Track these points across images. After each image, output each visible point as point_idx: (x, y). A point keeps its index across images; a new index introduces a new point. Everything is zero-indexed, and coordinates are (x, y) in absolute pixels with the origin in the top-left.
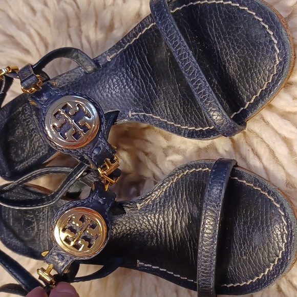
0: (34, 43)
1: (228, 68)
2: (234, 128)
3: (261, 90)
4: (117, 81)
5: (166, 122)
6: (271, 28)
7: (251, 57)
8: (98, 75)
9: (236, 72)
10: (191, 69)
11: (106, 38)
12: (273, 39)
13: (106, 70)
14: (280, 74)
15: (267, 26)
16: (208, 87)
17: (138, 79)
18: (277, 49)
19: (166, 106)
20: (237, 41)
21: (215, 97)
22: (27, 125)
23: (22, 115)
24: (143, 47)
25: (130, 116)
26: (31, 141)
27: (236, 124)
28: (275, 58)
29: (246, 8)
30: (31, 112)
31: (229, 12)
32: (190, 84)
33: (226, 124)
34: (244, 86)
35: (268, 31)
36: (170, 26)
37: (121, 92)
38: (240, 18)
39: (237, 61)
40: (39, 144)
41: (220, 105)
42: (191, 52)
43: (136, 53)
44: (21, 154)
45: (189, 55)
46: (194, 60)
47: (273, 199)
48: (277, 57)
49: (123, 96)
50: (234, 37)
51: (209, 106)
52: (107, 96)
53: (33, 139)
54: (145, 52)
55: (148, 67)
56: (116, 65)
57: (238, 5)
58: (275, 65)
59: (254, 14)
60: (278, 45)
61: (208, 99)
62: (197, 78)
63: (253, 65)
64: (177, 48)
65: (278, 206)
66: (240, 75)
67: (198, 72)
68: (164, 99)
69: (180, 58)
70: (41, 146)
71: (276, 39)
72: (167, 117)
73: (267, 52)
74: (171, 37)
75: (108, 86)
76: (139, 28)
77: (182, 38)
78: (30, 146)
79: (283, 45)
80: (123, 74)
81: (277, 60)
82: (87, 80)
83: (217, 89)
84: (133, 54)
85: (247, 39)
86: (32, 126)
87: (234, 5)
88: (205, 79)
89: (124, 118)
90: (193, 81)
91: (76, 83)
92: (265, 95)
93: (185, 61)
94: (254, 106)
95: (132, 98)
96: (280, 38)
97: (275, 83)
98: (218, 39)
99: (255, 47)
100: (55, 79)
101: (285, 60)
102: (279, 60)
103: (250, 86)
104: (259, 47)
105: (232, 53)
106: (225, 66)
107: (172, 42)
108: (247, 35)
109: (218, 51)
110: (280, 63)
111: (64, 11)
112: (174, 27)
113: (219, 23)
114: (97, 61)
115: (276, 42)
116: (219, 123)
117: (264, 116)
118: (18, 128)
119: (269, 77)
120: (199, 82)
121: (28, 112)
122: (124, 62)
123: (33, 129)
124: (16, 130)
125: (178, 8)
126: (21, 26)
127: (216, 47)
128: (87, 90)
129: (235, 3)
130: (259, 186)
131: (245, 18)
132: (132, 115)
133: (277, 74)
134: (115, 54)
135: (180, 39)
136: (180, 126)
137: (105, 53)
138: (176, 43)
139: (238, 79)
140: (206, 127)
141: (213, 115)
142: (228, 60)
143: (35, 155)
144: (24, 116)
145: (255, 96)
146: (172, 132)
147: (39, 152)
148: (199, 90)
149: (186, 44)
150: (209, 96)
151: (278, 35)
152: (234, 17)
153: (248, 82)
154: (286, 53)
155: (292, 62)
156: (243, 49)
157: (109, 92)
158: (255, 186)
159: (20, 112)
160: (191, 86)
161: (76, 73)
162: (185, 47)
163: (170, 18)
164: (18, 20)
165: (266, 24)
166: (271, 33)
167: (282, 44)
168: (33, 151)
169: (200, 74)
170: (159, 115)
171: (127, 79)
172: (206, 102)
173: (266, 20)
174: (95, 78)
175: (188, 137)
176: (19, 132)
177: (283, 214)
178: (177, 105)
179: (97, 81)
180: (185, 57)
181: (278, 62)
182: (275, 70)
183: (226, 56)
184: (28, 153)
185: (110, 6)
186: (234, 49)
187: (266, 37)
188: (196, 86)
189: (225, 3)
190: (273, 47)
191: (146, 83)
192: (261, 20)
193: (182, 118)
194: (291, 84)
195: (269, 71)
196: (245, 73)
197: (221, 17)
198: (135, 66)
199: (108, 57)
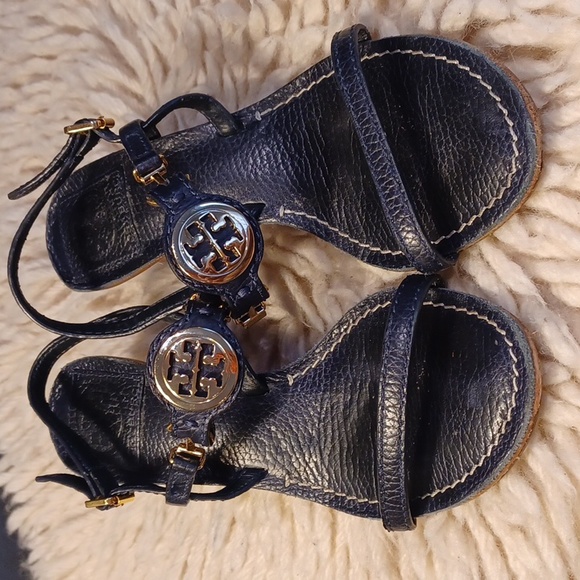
0: (147, 63)
1: (441, 166)
2: (435, 261)
3: (485, 208)
4: (267, 154)
5: (336, 233)
6: (511, 115)
7: (477, 156)
8: (238, 141)
9: (451, 174)
10: (382, 160)
11: (262, 80)
12: (512, 133)
13: (252, 135)
14: (515, 189)
15: (505, 111)
16: (403, 193)
17: (301, 156)
18: (515, 149)
19: (339, 207)
20: (458, 126)
21: (411, 210)
22: (115, 205)
23: (109, 188)
24: (316, 105)
25: (281, 215)
26: (118, 234)
27: (440, 256)
28: (510, 164)
29: (479, 77)
30: (124, 186)
31: (454, 76)
32: (376, 184)
33: (424, 255)
34: (462, 199)
35: (507, 118)
36: (358, 87)
37: (272, 174)
38: (468, 90)
39: (455, 156)
40: (131, 239)
41: (417, 224)
42: (384, 134)
43: (304, 114)
44: (101, 250)
45: (380, 138)
46: (387, 147)
47: (495, 325)
48: (513, 162)
49: (274, 180)
50: (455, 118)
51: (402, 223)
52: (249, 176)
53: (122, 230)
54: (318, 115)
55: (319, 139)
56: (268, 129)
57: (468, 69)
58: (510, 175)
59: (490, 88)
60: (518, 143)
61: (401, 212)
62: (389, 176)
63: (477, 168)
64: (364, 124)
65: (504, 333)
66: (458, 179)
67: (391, 167)
68: (339, 195)
69: (367, 140)
70: (134, 243)
71: (516, 134)
72: (339, 225)
73: (501, 152)
74: (357, 105)
75: (251, 161)
76: (313, 74)
77: (373, 109)
78: (117, 240)
79: (526, 146)
80: (277, 144)
81: (514, 166)
82: (219, 147)
83: (421, 194)
84: (298, 114)
85: (474, 126)
86: (122, 209)
87: (461, 67)
88: (400, 180)
89: (271, 216)
90: (382, 180)
91: (201, 148)
92: (490, 217)
93: (374, 146)
94: (471, 232)
95: (287, 185)
96: (522, 134)
97: (506, 201)
98: (430, 117)
99: (483, 141)
100: (168, 138)
101: (525, 168)
102: (517, 167)
103: (469, 199)
104: (489, 143)
105: (448, 142)
106: (436, 162)
107: (357, 113)
108: (475, 120)
109: (429, 136)
110: (518, 172)
111: (199, 23)
112: (363, 90)
113: (435, 91)
114: (240, 116)
115: (515, 138)
116: (413, 251)
117: (484, 252)
118: (100, 209)
119: (498, 191)
120: (391, 183)
121: (118, 186)
122: (282, 126)
123: (124, 214)
124: (97, 211)
125: (377, 54)
126: (129, 29)
127: (427, 129)
128: (218, 163)
129: (464, 65)
130: (476, 309)
131: (475, 92)
132: (284, 214)
133: (511, 188)
134: (270, 110)
135: (370, 111)
136: (357, 242)
137: (255, 105)
138: (363, 116)
139: (453, 185)
140: (397, 250)
141: (406, 238)
142: (442, 152)
143: (122, 256)
144: (113, 191)
145: (475, 217)
146: (345, 250)
147: (130, 252)
148: (389, 196)
149: (378, 120)
150: (403, 207)
151: (520, 129)
152: (460, 86)
153: (468, 194)
154: (528, 160)
155: (536, 174)
156: (466, 140)
157: (252, 171)
158: (469, 310)
159: (105, 183)
160: (379, 188)
161: (203, 132)
162: (376, 124)
163: (359, 74)
164: (126, 17)
165: (505, 107)
166: (511, 124)
167: (524, 143)
168: (119, 249)
169: (394, 171)
170: (328, 221)
171: (283, 155)
172: (397, 217)
173: (506, 102)
174: (233, 144)
175: (368, 262)
176: (100, 215)
177: (511, 345)
178: (357, 209)
179: (235, 151)
180: (373, 140)
181: (514, 170)
182: (509, 182)
183: (440, 147)
184: (112, 252)
185: (276, 33)
186: (452, 137)
187: (502, 127)
188: (385, 189)
189: (449, 62)
190: (510, 146)
191: (313, 166)
192: (498, 99)
193: (362, 230)
194: (531, 211)
195: (501, 181)
196: (466, 178)
197: (440, 82)
198: (299, 135)
199: (258, 114)
